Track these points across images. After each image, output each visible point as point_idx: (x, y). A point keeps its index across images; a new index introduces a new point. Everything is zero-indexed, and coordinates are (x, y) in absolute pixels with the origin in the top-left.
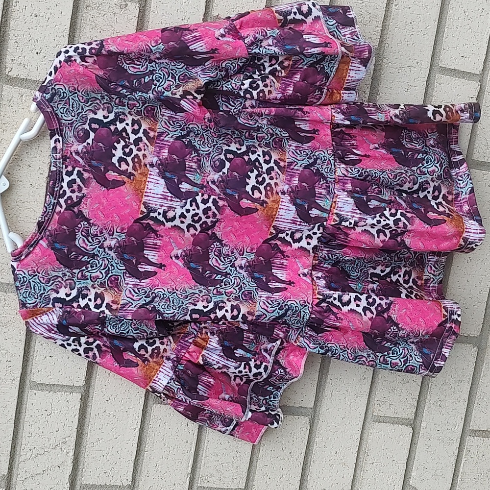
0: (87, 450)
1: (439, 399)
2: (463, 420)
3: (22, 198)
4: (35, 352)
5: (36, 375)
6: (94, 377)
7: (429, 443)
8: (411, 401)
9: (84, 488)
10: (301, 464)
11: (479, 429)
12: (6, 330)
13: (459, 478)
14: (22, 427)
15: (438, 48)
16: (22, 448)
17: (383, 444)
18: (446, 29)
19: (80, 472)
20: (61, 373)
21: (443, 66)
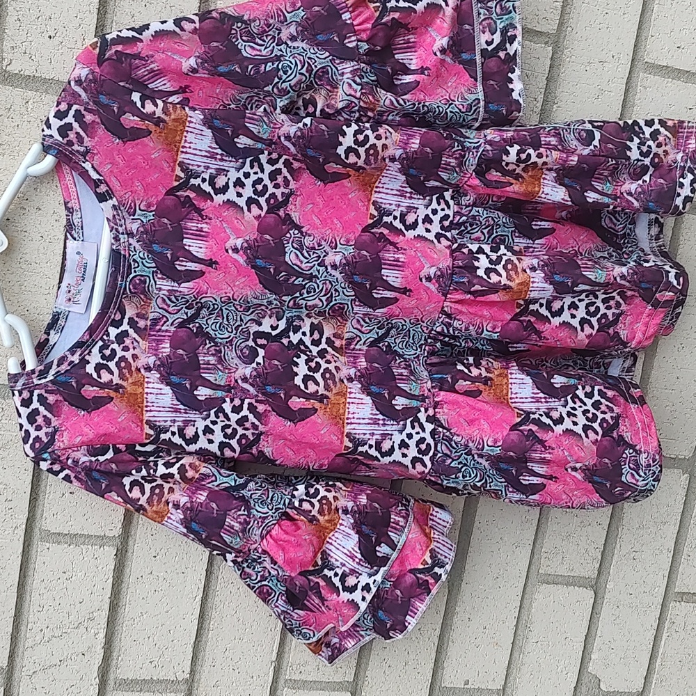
0: (124, 629)
1: (633, 550)
2: (666, 579)
3: (27, 257)
4: (48, 487)
5: (50, 520)
6: (134, 522)
7: (617, 613)
8: (593, 552)
9: (120, 685)
10: (434, 645)
11: (687, 591)
12: (5, 454)
13: (658, 661)
14: (28, 597)
15: (644, 34)
16: (29, 627)
17: (553, 615)
18: (656, 6)
19: (114, 662)
20: (86, 517)
21: (649, 61)
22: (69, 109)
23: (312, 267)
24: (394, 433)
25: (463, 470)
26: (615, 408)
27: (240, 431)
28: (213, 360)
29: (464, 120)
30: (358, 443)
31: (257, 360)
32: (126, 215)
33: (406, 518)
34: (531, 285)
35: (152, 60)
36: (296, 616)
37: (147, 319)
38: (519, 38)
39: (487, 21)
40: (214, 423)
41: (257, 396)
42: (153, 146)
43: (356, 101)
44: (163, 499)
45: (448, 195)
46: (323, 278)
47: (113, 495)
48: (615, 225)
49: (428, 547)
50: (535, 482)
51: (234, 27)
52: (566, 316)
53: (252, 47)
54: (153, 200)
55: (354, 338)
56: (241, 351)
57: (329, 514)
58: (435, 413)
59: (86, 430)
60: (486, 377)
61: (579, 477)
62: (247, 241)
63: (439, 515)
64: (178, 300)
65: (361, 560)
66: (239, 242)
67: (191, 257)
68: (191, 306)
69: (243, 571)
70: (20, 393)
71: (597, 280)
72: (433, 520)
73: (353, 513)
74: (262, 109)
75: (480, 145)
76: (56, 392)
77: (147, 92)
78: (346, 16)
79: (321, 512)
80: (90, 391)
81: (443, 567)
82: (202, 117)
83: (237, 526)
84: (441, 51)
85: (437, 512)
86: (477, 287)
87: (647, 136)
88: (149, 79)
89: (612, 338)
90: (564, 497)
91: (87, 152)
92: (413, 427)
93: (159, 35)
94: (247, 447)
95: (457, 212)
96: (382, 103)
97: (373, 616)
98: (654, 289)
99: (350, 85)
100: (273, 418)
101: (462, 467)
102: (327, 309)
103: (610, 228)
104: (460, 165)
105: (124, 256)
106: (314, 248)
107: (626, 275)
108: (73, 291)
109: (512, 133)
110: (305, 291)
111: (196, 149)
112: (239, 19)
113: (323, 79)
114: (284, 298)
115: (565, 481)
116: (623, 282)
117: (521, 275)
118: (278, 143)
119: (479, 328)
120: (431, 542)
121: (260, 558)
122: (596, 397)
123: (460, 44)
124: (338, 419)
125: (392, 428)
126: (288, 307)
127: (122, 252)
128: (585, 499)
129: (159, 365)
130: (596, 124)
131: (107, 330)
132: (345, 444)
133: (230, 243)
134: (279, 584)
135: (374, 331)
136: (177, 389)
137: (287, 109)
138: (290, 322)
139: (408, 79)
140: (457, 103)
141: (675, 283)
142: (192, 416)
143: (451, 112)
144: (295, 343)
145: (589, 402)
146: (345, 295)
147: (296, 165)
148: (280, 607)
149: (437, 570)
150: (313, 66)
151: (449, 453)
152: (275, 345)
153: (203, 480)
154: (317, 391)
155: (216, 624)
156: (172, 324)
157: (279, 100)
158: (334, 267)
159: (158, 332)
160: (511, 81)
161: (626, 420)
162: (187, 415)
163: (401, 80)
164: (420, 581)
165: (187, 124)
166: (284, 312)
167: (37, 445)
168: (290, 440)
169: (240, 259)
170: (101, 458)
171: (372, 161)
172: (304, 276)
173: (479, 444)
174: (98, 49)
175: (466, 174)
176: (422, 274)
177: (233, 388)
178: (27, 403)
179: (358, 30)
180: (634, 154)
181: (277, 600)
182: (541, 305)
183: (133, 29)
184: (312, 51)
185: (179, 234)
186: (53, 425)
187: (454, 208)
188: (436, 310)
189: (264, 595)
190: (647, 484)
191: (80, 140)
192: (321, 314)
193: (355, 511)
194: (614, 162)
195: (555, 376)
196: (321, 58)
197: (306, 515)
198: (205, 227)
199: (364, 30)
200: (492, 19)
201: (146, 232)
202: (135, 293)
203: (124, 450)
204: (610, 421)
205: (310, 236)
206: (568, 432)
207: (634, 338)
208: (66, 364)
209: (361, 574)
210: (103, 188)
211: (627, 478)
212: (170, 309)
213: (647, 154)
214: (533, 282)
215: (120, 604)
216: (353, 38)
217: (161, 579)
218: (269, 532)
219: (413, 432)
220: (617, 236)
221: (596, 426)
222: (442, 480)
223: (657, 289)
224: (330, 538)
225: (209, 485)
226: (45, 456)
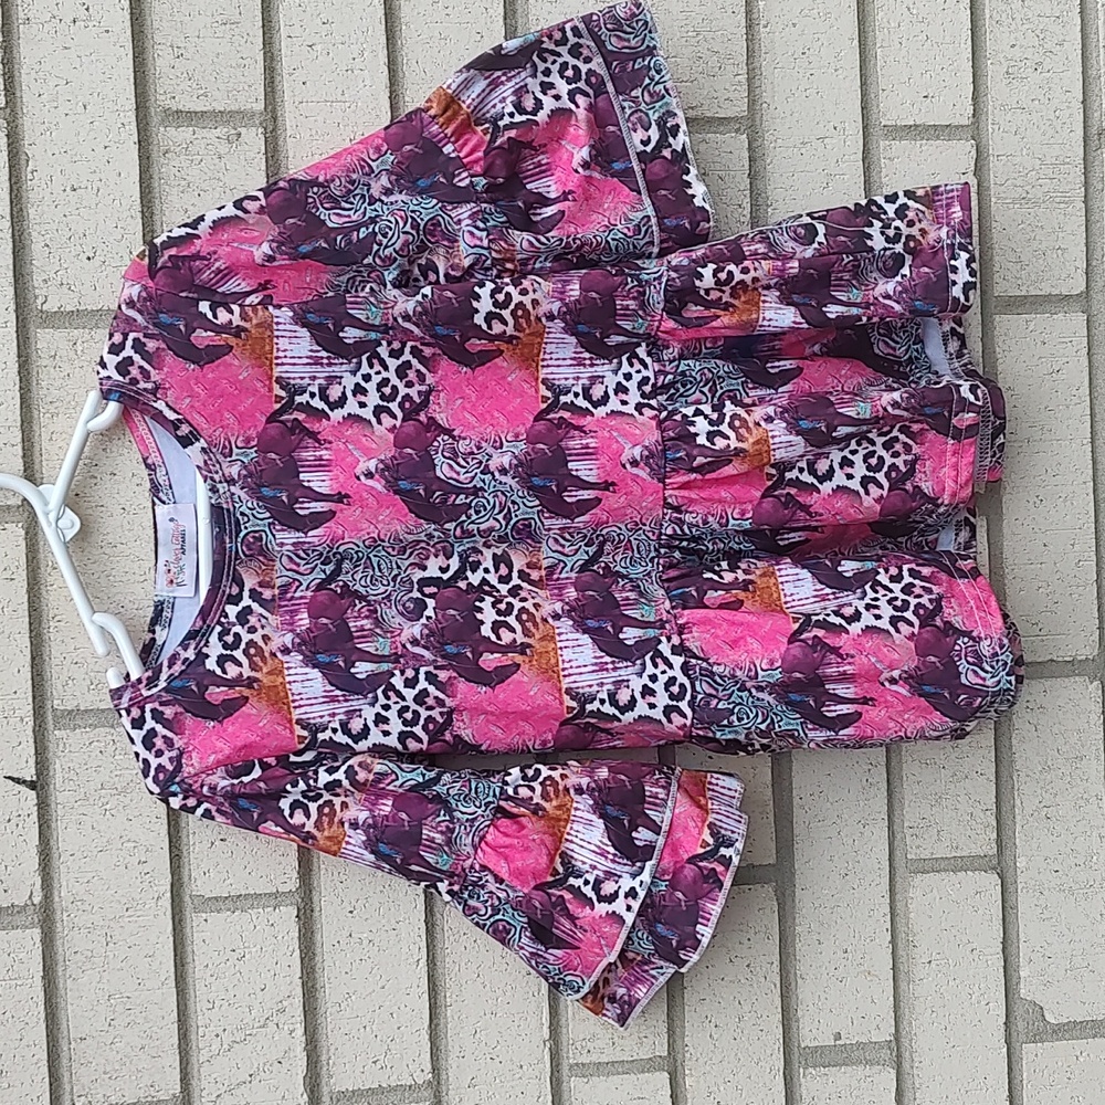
22: (125, 339)
23: (473, 478)
24: (630, 677)
25: (736, 710)
26: (934, 587)
27: (424, 714)
28: (367, 624)
29: (635, 247)
30: (584, 700)
31: (426, 613)
32: (221, 458)
33: (667, 787)
34: (771, 442)
35: (216, 256)
36: (552, 958)
37: (273, 587)
38: (684, 127)
39: (636, 115)
40: (386, 707)
41: (435, 661)
42: (238, 365)
43: (486, 253)
44: (336, 820)
45: (641, 351)
46: (492, 490)
47: (270, 825)
48: (894, 349)
49: (704, 822)
50: (846, 712)
51: (310, 194)
52: (839, 478)
53: (338, 215)
54: (253, 433)
55: (556, 565)
56: (404, 605)
57: (557, 797)
58: (682, 640)
59: (220, 744)
60: (744, 580)
61: (904, 692)
62: (382, 461)
63: (720, 782)
64: (308, 555)
65: (615, 855)
66: (372, 465)
67: (313, 495)
68: (328, 561)
69: (466, 904)
70: (128, 712)
71: (860, 416)
72: (713, 790)
73: (590, 791)
74: (367, 289)
75: (662, 275)
76: (173, 702)
77: (218, 298)
78: (448, 149)
79: (545, 796)
80: (216, 694)
81: (732, 845)
82: (291, 314)
83: (439, 838)
84: (582, 166)
85: (718, 779)
86: (700, 460)
87: (891, 214)
88: (217, 282)
89: (913, 496)
90: (892, 724)
91: (157, 388)
92: (656, 666)
93: (218, 225)
94: (436, 733)
95: (659, 371)
96: (518, 248)
97: (650, 933)
98: (946, 414)
99: (472, 233)
100: (462, 685)
101: (734, 707)
102: (508, 531)
103: (889, 354)
104: (643, 305)
105: (228, 510)
106: (472, 453)
107: (900, 400)
108: (173, 570)
109: (703, 251)
110: (472, 511)
111: (294, 357)
112: (314, 183)
113: (434, 234)
114: (446, 526)
115: (886, 701)
116: (897, 412)
117: (755, 431)
118: (396, 327)
119: (721, 517)
120: (708, 814)
121: (481, 879)
122: (907, 579)
123: (607, 153)
124: (551, 673)
125: (626, 671)
126: (455, 537)
127: (225, 506)
128: (922, 723)
129: (299, 644)
130: (816, 215)
131: (224, 610)
132: (566, 704)
133: (361, 468)
134: (516, 913)
135: (581, 550)
136: (328, 670)
137: (400, 282)
138: (463, 559)
139: (549, 211)
140: (620, 227)
141: (972, 398)
142: (357, 702)
143: (613, 239)
144: (476, 584)
145: (896, 587)
146: (528, 507)
147: (428, 351)
148: (526, 947)
149: (723, 851)
150: (419, 220)
151: (714, 693)
152: (448, 592)
153: (380, 781)
154: (515, 640)
155: (454, 996)
156: (307, 588)
157: (386, 273)
158: (503, 471)
159: (289, 600)
160: (689, 185)
161: (952, 600)
162: (348, 704)
163: (540, 214)
164: (705, 872)
165: (275, 327)
166: (452, 546)
167: (161, 776)
168: (492, 713)
169: (378, 485)
170: (246, 779)
171: (524, 325)
172: (466, 491)
173: (750, 670)
174: (147, 259)
175: (653, 316)
176: (624, 459)
177: (401, 656)
178: (138, 723)
179: (469, 163)
180: (878, 242)
181: (520, 938)
182: (801, 470)
183: (185, 225)
184: (415, 202)
185: (293, 469)
186: (176, 746)
187: (653, 366)
188: (655, 505)
189: (501, 935)
190: (999, 682)
191: (146, 375)
192: (502, 540)
193: (593, 789)
194: (851, 258)
195: (843, 562)
196: (427, 208)
197: (527, 806)
198: (325, 454)
199: (476, 161)
200: (641, 111)
201: (250, 475)
202: (251, 556)
203: (274, 764)
204: (928, 605)
205: (465, 439)
206: (868, 629)
207: (944, 490)
208: (179, 663)
209: (620, 877)
210: (185, 429)
211: (968, 678)
212: (302, 569)
213: (896, 239)
214: (773, 437)
215: (318, 986)
216: (465, 174)
217: (365, 942)
218: (482, 838)
219: (658, 672)
220: (900, 364)
221: (909, 615)
222: (714, 733)
223: (950, 412)
224: (568, 834)
225: (390, 787)
226: (174, 788)
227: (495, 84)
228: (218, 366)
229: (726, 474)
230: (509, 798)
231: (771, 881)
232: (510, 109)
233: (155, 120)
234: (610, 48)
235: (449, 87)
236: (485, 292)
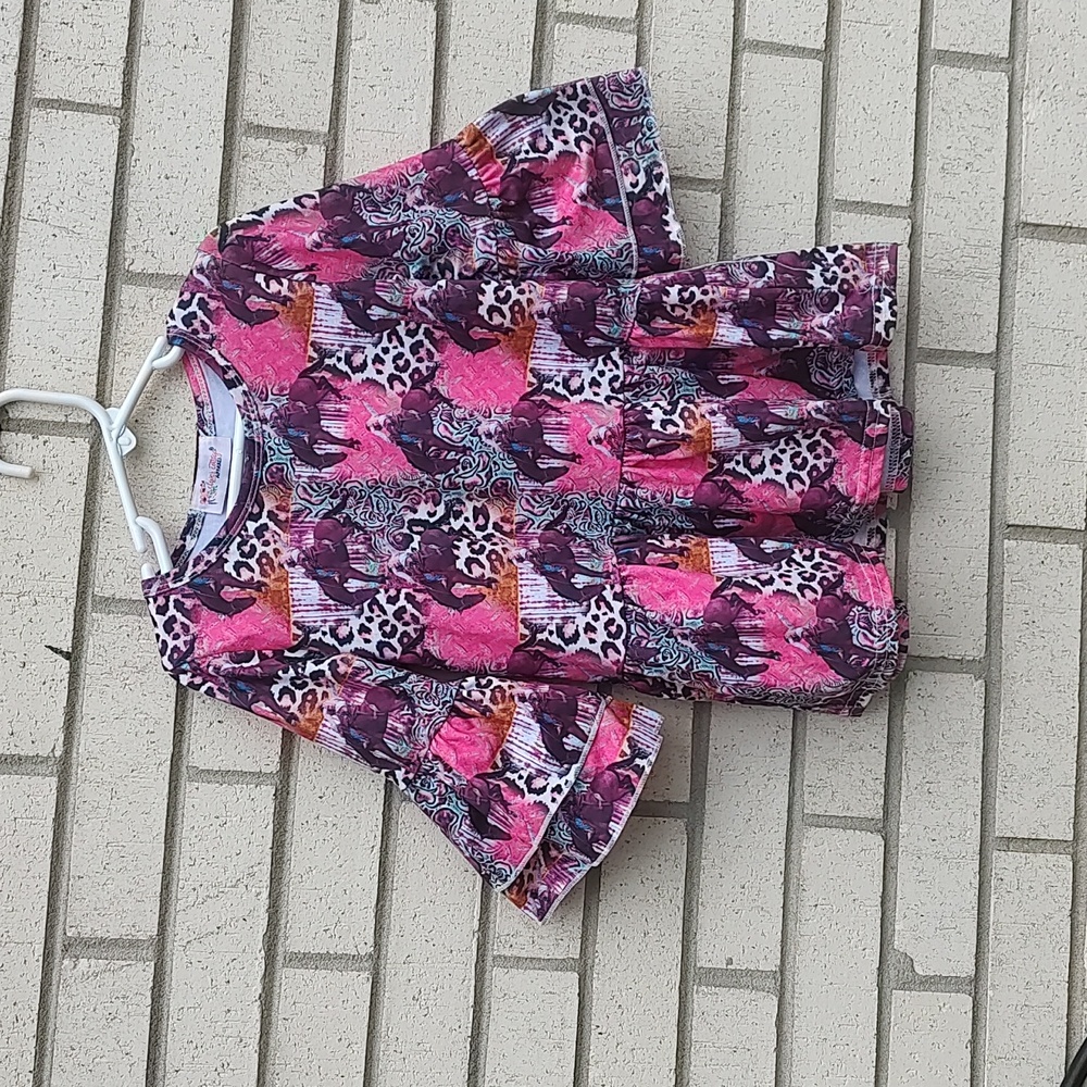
0: (291, 889)
2: (979, 818)
3: (159, 460)
4: (194, 715)
5: (199, 754)
6: (295, 757)
7: (919, 865)
8: (872, 783)
9: (291, 960)
10: (679, 909)
11: (1012, 835)
12: (144, 679)
13: (990, 934)
14: (178, 849)
15: (828, 170)
16: (180, 886)
17: (831, 869)
19: (282, 931)
20: (238, 750)
21: (840, 198)
22: (192, 298)
23: (464, 438)
24: (576, 615)
25: (662, 651)
26: (838, 567)
27: (401, 628)
28: (362, 548)
29: (617, 267)
30: (536, 629)
31: (412, 545)
32: (258, 401)
33: (597, 705)
34: (713, 431)
35: (275, 239)
36: (486, 846)
37: (288, 511)
38: (666, 176)
39: (628, 163)
40: (370, 620)
41: (415, 585)
42: (282, 327)
43: (494, 258)
44: (317, 706)
45: (615, 355)
46: (478, 450)
47: (261, 705)
48: (828, 380)
49: (624, 735)
50: (755, 663)
51: (357, 198)
52: (769, 473)
53: (377, 217)
54: (287, 384)
55: (525, 522)
56: (394, 537)
57: (503, 702)
58: (623, 590)
59: (227, 634)
60: (681, 547)
61: (805, 649)
62: (390, 418)
63: (644, 713)
64: (320, 488)
65: (546, 756)
66: (381, 420)
67: (329, 439)
68: (336, 495)
69: (417, 793)
70: (155, 600)
71: (789, 417)
72: (637, 718)
73: (532, 700)
74: (394, 278)
75: (636, 290)
76: (193, 596)
77: (271, 272)
78: (472, 173)
79: (493, 700)
80: (230, 593)
81: (646, 757)
82: (329, 290)
83: (401, 728)
84: (580, 198)
85: (642, 710)
86: (653, 442)
87: (831, 261)
88: (273, 261)
89: (830, 494)
90: (792, 677)
91: (213, 339)
92: (599, 608)
93: (279, 215)
94: (409, 646)
95: (628, 372)
96: (520, 257)
97: (570, 825)
98: (861, 423)
99: (484, 241)
100: (435, 607)
101: (660, 648)
102: (488, 487)
103: (823, 384)
104: (618, 313)
105: (259, 443)
106: (465, 419)
107: (822, 408)
108: (207, 490)
109: (673, 275)
110: (460, 467)
111: (328, 327)
112: (361, 189)
113: (453, 239)
114: (437, 477)
115: (790, 656)
116: (819, 416)
117: (700, 422)
118: (414, 309)
119: (668, 495)
120: (629, 730)
121: (432, 768)
122: (817, 559)
123: (601, 190)
124: (511, 604)
125: (574, 610)
126: (444, 487)
127: (256, 440)
128: (818, 679)
129: (303, 559)
130: (769, 256)
131: (245, 525)
132: (520, 632)
133: (373, 420)
134: (459, 802)
135: (548, 512)
136: (324, 583)
137: (421, 274)
138: (449, 507)
139: (549, 232)
140: (606, 249)
141: (882, 411)
142: (345, 614)
143: (599, 258)
144: (457, 529)
145: (807, 564)
146: (506, 468)
147: (438, 334)
148: (465, 834)
149: (638, 761)
150: (442, 226)
151: (646, 636)
152: (433, 532)
153: (357, 675)
154: (483, 575)
155: (400, 882)
156: (316, 516)
157: (411, 267)
158: (489, 436)
159: (300, 523)
160: (667, 223)
161: (853, 577)
162: (338, 613)
163: (542, 234)
164: (621, 778)
165: (315, 300)
166: (441, 495)
167: (176, 656)
168: (458, 634)
169: (384, 435)
170: (245, 665)
171: (520, 320)
172: (457, 449)
173: (677, 617)
174: (218, 236)
175: (627, 324)
176: (590, 436)
177: (387, 578)
178: (162, 610)
179: (488, 186)
180: (817, 282)
181: (461, 825)
182: (738, 463)
183: (253, 213)
184: (441, 212)
185: (316, 416)
186: (191, 632)
187: (623, 367)
188: (613, 478)
189: (445, 823)
190: (885, 645)
191: (206, 328)
192: (483, 495)
193: (535, 699)
194: (794, 292)
195: (766, 542)
196: (449, 218)
197: (477, 707)
198: (344, 407)
199: (494, 185)
200: (633, 159)
201: (281, 417)
202: (273, 483)
203: (270, 656)
204: (832, 578)
205: (460, 408)
206: (779, 592)
207: (856, 490)
208: (203, 564)
209: (549, 775)
210: (231, 375)
211: (859, 640)
212: (313, 500)
213: (833, 281)
214: (715, 427)
215: (285, 859)
216: (484, 195)
217: (330, 825)
218: (437, 731)
219: (600, 613)
220: (832, 392)
221: (814, 584)
222: (643, 670)
223: (864, 421)
224: (510, 736)
225: (365, 681)
226: (185, 666)
227: (516, 127)
228: (265, 327)
229: (674, 457)
230: (463, 700)
231: (683, 817)
232: (526, 147)
233: (240, 130)
234: (612, 105)
235: (478, 124)
236: (489, 288)
